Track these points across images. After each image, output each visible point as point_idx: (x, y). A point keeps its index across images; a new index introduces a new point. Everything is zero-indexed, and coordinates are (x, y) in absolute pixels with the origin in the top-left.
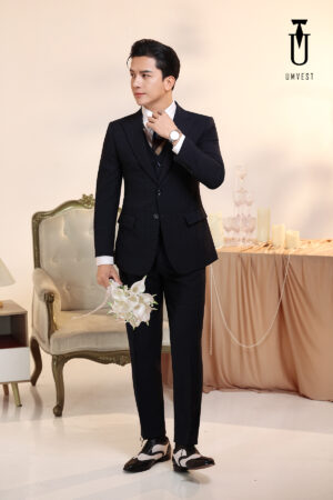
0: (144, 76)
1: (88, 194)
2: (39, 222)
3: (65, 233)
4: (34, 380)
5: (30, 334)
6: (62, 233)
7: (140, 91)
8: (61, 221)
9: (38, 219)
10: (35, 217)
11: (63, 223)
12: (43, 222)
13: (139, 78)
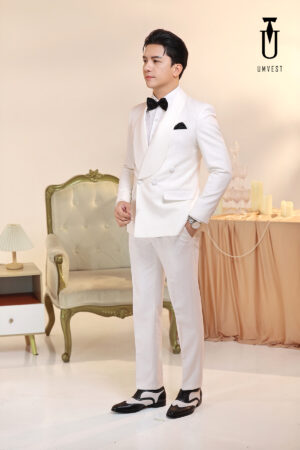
0: (155, 61)
1: (94, 170)
2: (52, 194)
3: (74, 203)
4: (48, 331)
5: (44, 291)
6: (71, 204)
7: (150, 74)
8: (71, 193)
9: (50, 191)
10: (47, 190)
11: (72, 195)
12: (55, 194)
13: (150, 63)
